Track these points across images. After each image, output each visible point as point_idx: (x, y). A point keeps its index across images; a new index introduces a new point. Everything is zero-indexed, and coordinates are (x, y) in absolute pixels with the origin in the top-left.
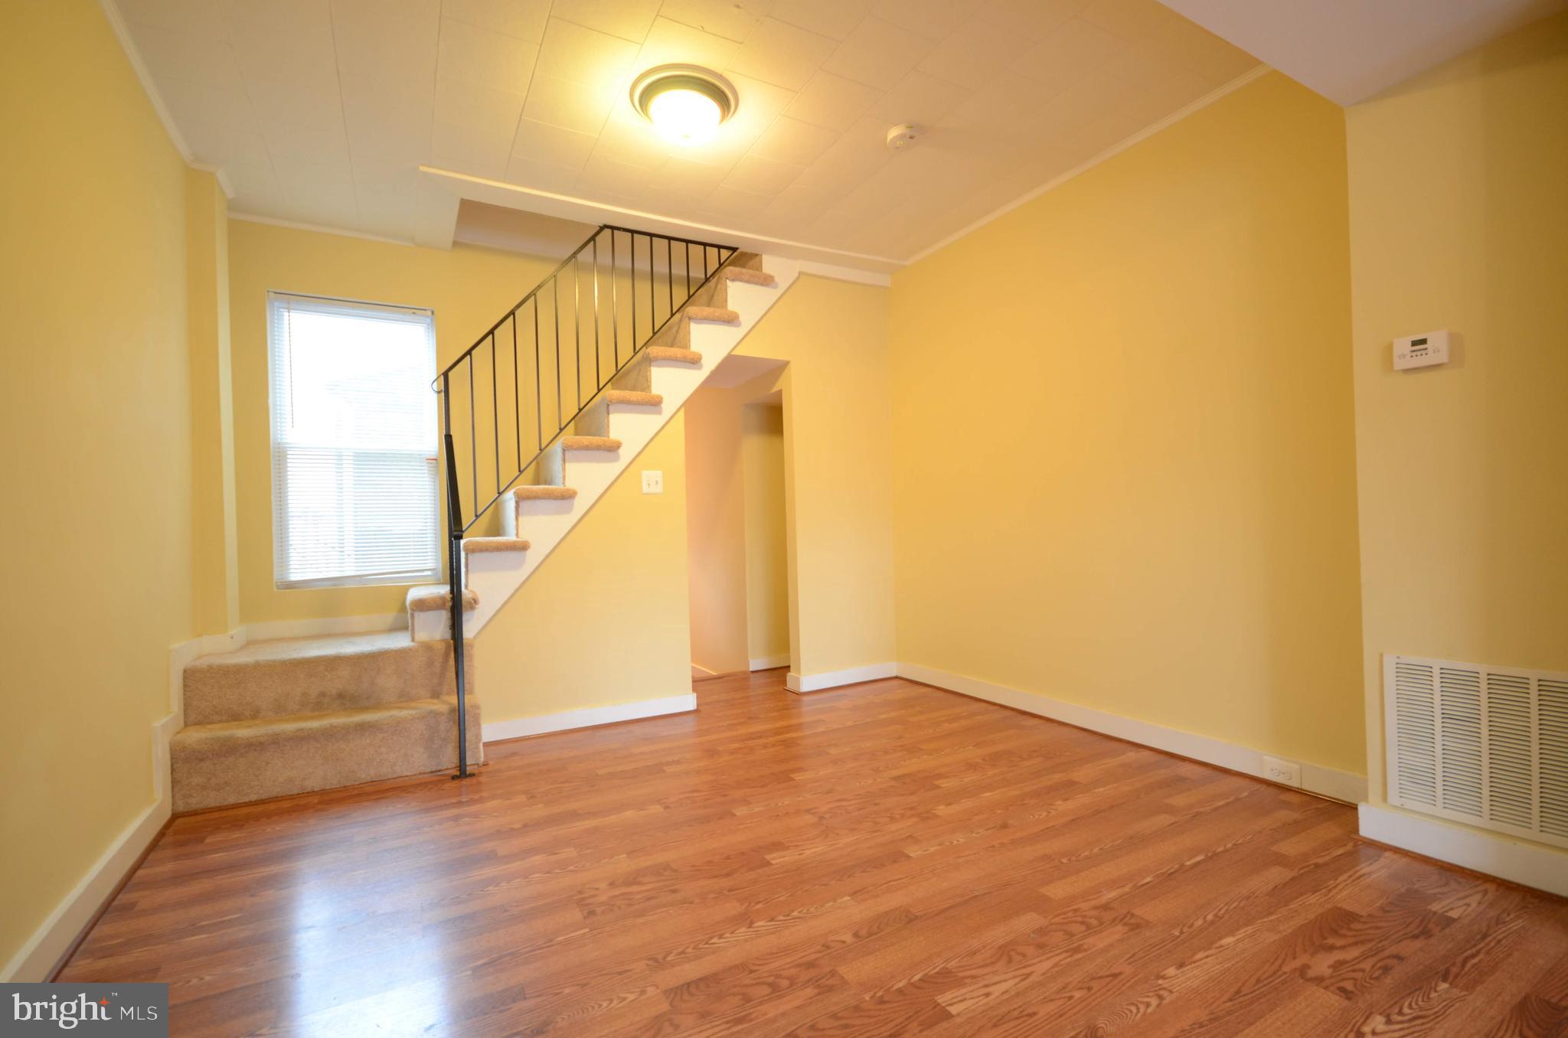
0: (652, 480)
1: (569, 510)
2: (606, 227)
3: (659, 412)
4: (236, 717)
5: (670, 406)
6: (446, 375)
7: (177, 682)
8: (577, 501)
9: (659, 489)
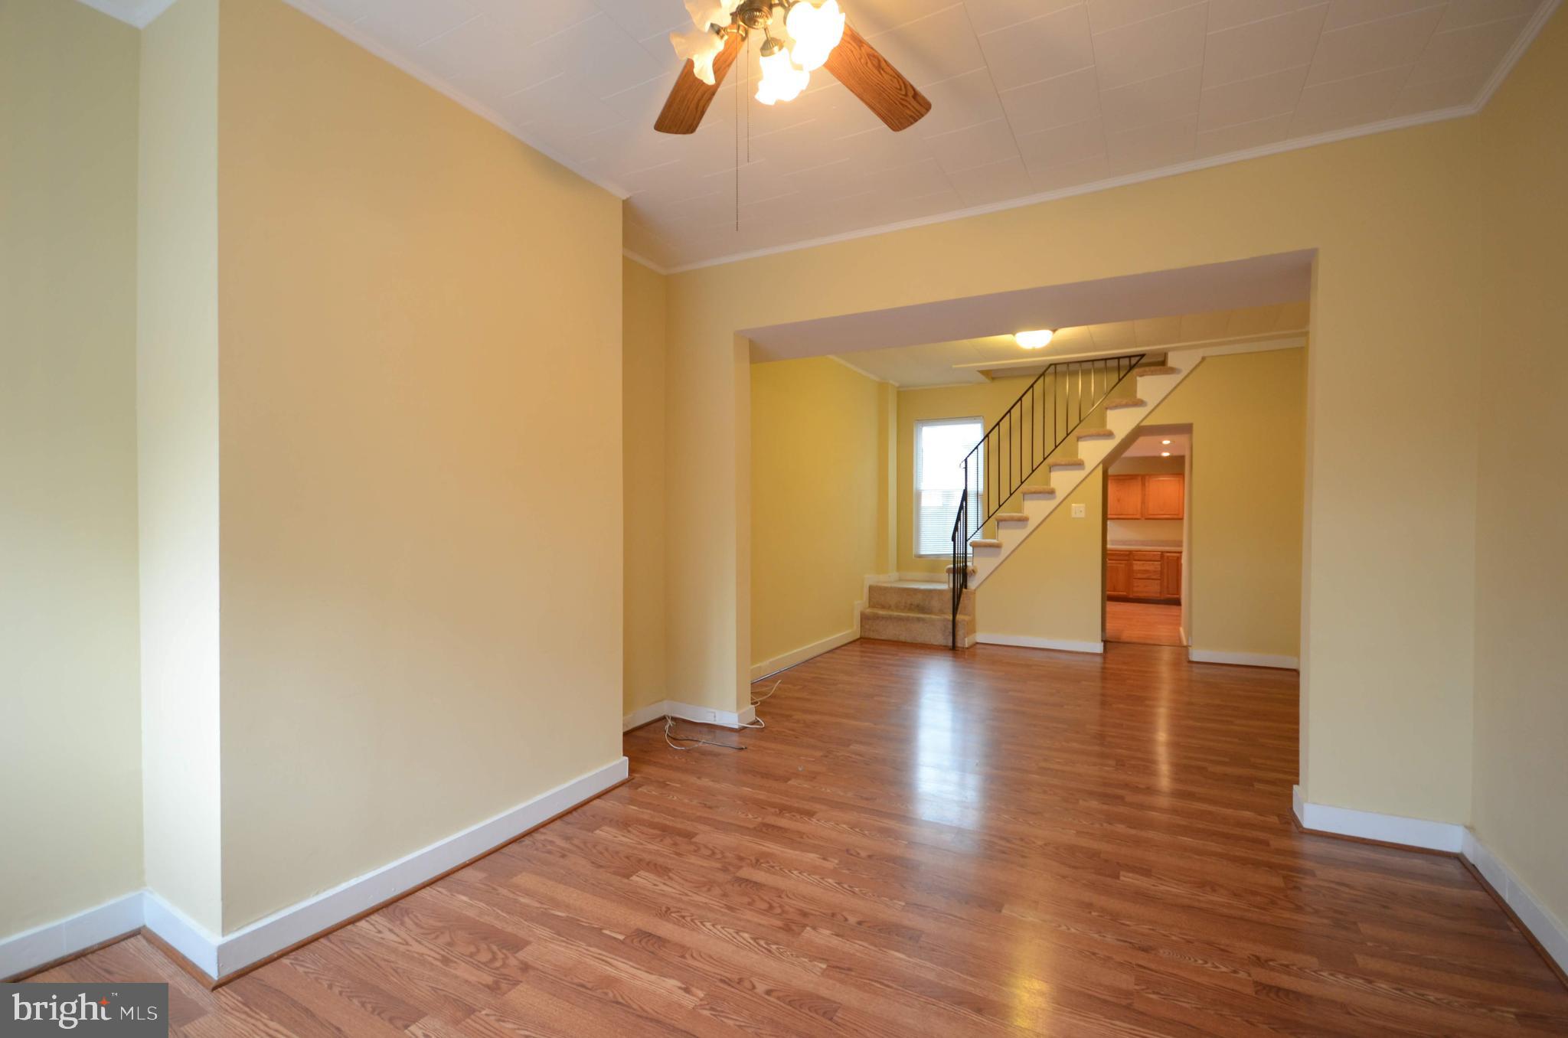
0: (1078, 509)
1: (1025, 527)
2: (1051, 365)
3: (1083, 469)
4: (883, 607)
5: (1089, 465)
6: (966, 460)
7: (866, 591)
8: (1030, 522)
9: (1083, 515)
